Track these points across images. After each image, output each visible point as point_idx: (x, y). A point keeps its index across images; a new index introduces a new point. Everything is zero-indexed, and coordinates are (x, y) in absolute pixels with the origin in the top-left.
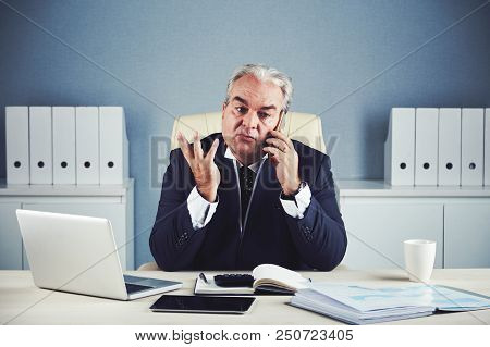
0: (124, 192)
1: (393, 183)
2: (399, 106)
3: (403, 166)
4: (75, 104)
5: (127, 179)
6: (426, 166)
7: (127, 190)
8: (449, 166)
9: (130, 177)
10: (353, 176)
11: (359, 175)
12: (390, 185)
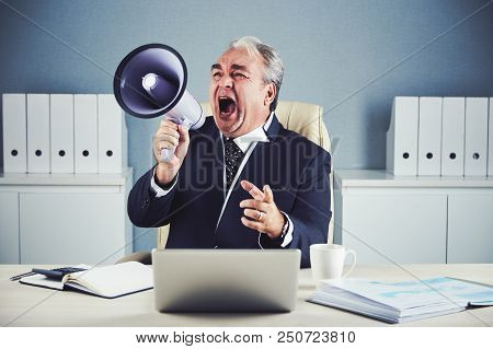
0: (123, 181)
1: (396, 173)
2: (402, 95)
3: (406, 156)
4: (74, 91)
5: (126, 168)
6: (430, 156)
7: (127, 179)
8: (453, 156)
9: (129, 165)
10: (355, 165)
11: (361, 165)
12: (393, 174)
